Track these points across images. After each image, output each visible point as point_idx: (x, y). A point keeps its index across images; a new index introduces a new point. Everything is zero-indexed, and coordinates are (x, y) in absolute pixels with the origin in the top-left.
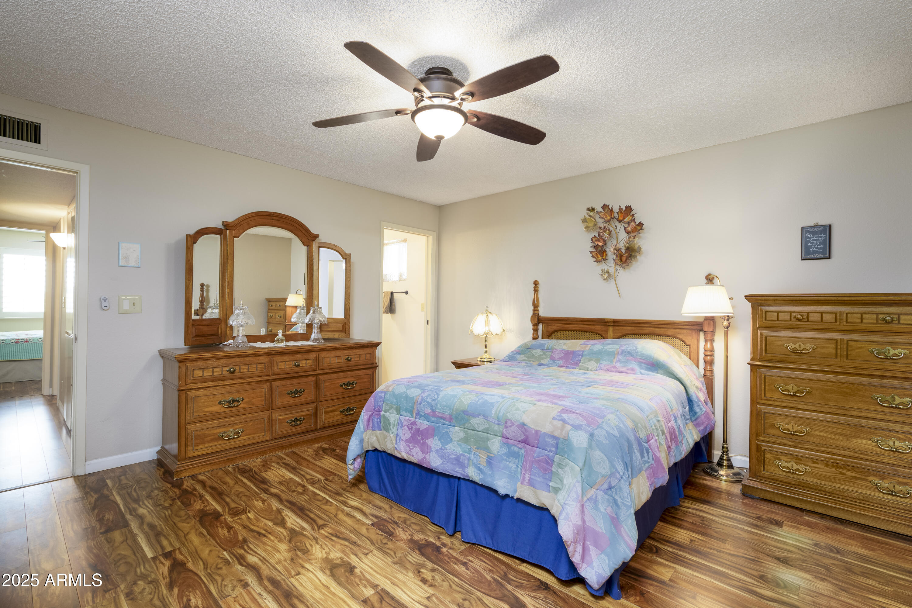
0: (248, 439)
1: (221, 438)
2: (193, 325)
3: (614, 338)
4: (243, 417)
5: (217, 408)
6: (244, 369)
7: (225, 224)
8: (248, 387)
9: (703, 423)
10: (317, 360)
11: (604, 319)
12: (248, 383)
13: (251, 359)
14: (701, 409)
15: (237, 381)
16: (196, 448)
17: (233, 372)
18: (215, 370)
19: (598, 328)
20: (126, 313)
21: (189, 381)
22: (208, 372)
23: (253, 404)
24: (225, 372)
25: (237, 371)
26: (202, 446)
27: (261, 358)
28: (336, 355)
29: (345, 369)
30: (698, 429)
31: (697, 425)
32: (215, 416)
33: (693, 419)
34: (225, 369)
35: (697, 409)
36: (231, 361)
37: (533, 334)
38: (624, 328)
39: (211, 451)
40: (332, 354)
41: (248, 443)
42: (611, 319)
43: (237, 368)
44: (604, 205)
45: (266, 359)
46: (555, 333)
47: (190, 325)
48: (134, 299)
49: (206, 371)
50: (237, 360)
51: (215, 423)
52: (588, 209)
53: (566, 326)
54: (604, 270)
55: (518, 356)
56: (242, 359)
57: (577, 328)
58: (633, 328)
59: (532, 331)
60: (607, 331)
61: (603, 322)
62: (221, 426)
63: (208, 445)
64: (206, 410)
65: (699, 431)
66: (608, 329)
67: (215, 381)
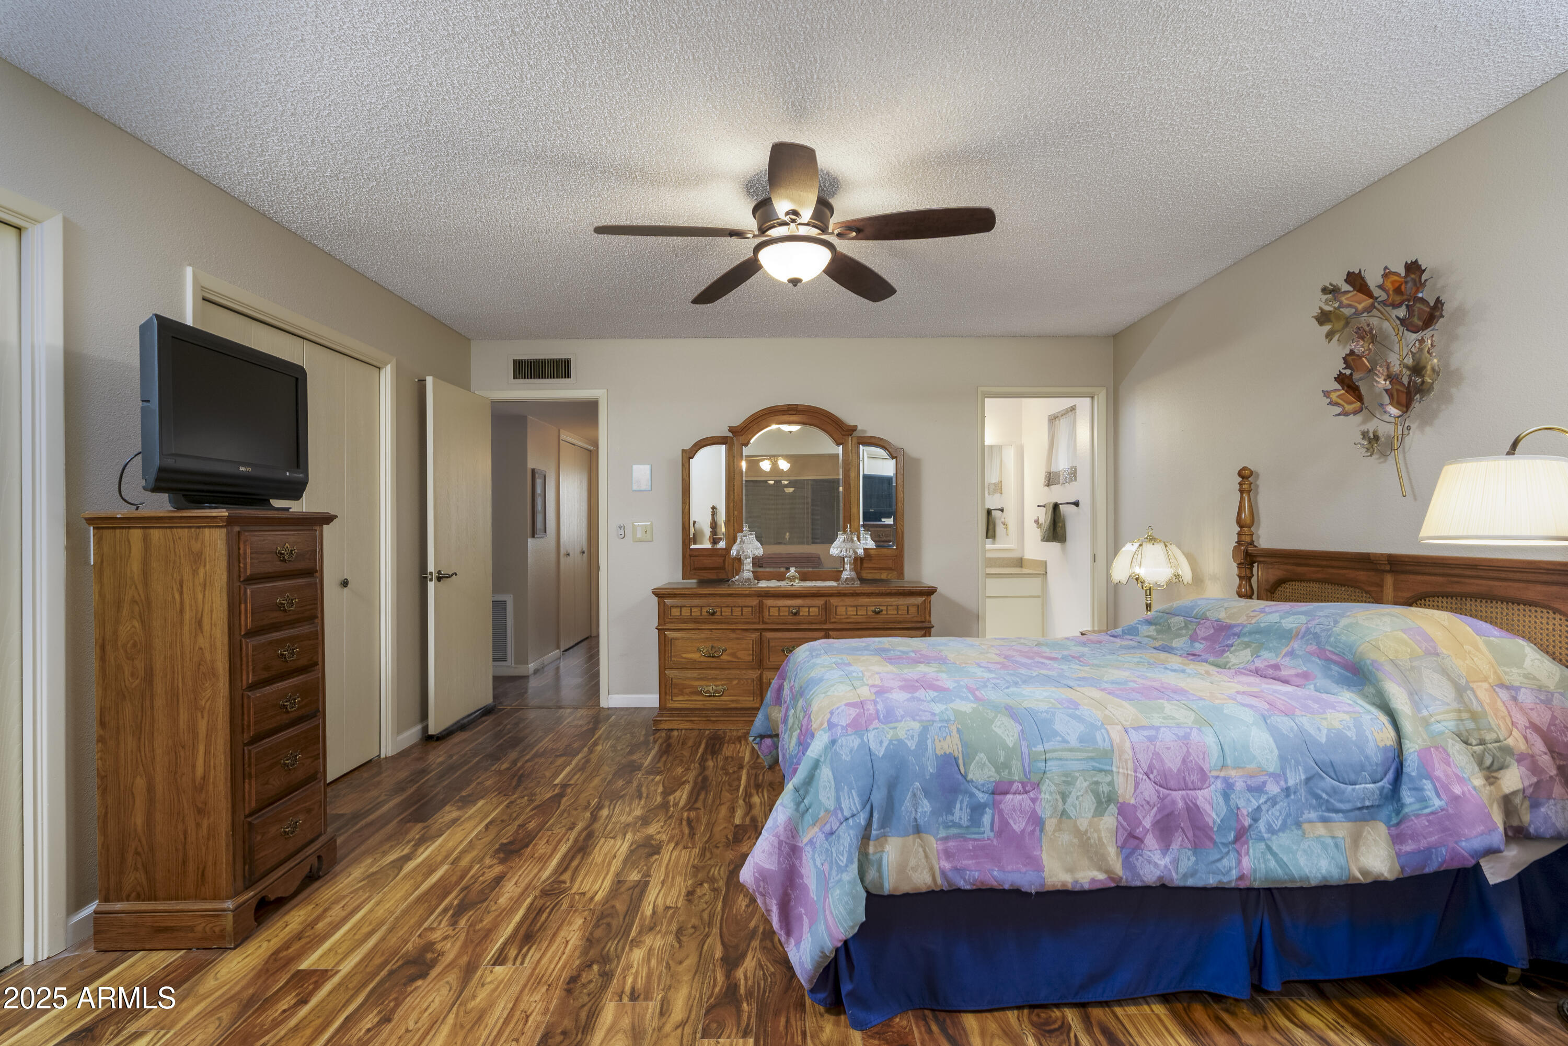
0: (732, 701)
1: (700, 693)
2: (690, 556)
3: (1396, 603)
4: (727, 672)
5: (695, 656)
6: (727, 612)
7: (731, 430)
8: (733, 635)
9: (1414, 837)
10: (826, 608)
11: (1368, 554)
12: (733, 630)
13: (735, 599)
14: (1423, 800)
15: (719, 626)
16: (675, 699)
17: (713, 614)
18: (693, 610)
19: (1362, 575)
20: (640, 541)
21: (667, 620)
22: (686, 612)
23: (738, 658)
24: (704, 613)
25: (718, 613)
26: (680, 698)
27: (748, 599)
28: (856, 603)
29: (871, 626)
30: (1397, 847)
31: (1397, 839)
32: (693, 665)
33: (1394, 821)
34: (704, 610)
35: (1407, 797)
36: (711, 600)
37: (1240, 587)
38: (1420, 578)
39: (692, 706)
40: (849, 601)
41: (733, 705)
42: (1382, 555)
43: (718, 610)
44: (1349, 274)
45: (754, 602)
46: (1283, 585)
47: (687, 557)
48: (646, 526)
49: (684, 610)
50: (718, 600)
51: (694, 674)
52: (1325, 290)
53: (1300, 569)
54: (1368, 432)
55: (1145, 627)
56: (724, 600)
57: (1320, 576)
58: (1440, 579)
59: (1238, 579)
60: (1381, 585)
61: (1365, 561)
62: (702, 679)
63: (687, 698)
64: (684, 655)
65: (1398, 855)
66: (1382, 580)
67: (695, 622)
